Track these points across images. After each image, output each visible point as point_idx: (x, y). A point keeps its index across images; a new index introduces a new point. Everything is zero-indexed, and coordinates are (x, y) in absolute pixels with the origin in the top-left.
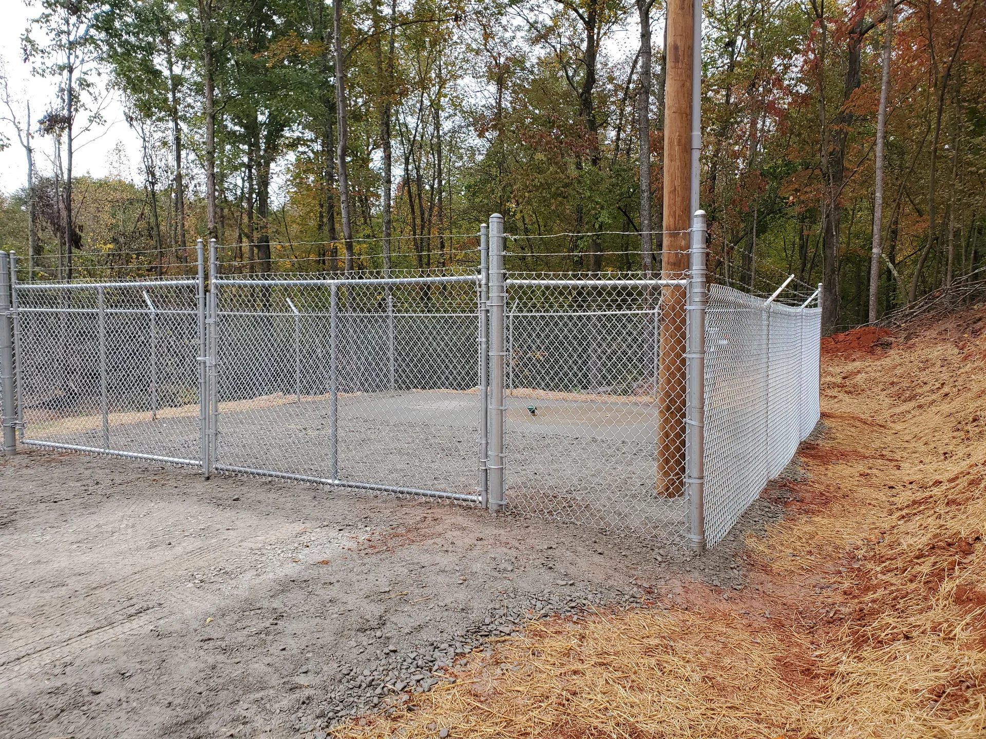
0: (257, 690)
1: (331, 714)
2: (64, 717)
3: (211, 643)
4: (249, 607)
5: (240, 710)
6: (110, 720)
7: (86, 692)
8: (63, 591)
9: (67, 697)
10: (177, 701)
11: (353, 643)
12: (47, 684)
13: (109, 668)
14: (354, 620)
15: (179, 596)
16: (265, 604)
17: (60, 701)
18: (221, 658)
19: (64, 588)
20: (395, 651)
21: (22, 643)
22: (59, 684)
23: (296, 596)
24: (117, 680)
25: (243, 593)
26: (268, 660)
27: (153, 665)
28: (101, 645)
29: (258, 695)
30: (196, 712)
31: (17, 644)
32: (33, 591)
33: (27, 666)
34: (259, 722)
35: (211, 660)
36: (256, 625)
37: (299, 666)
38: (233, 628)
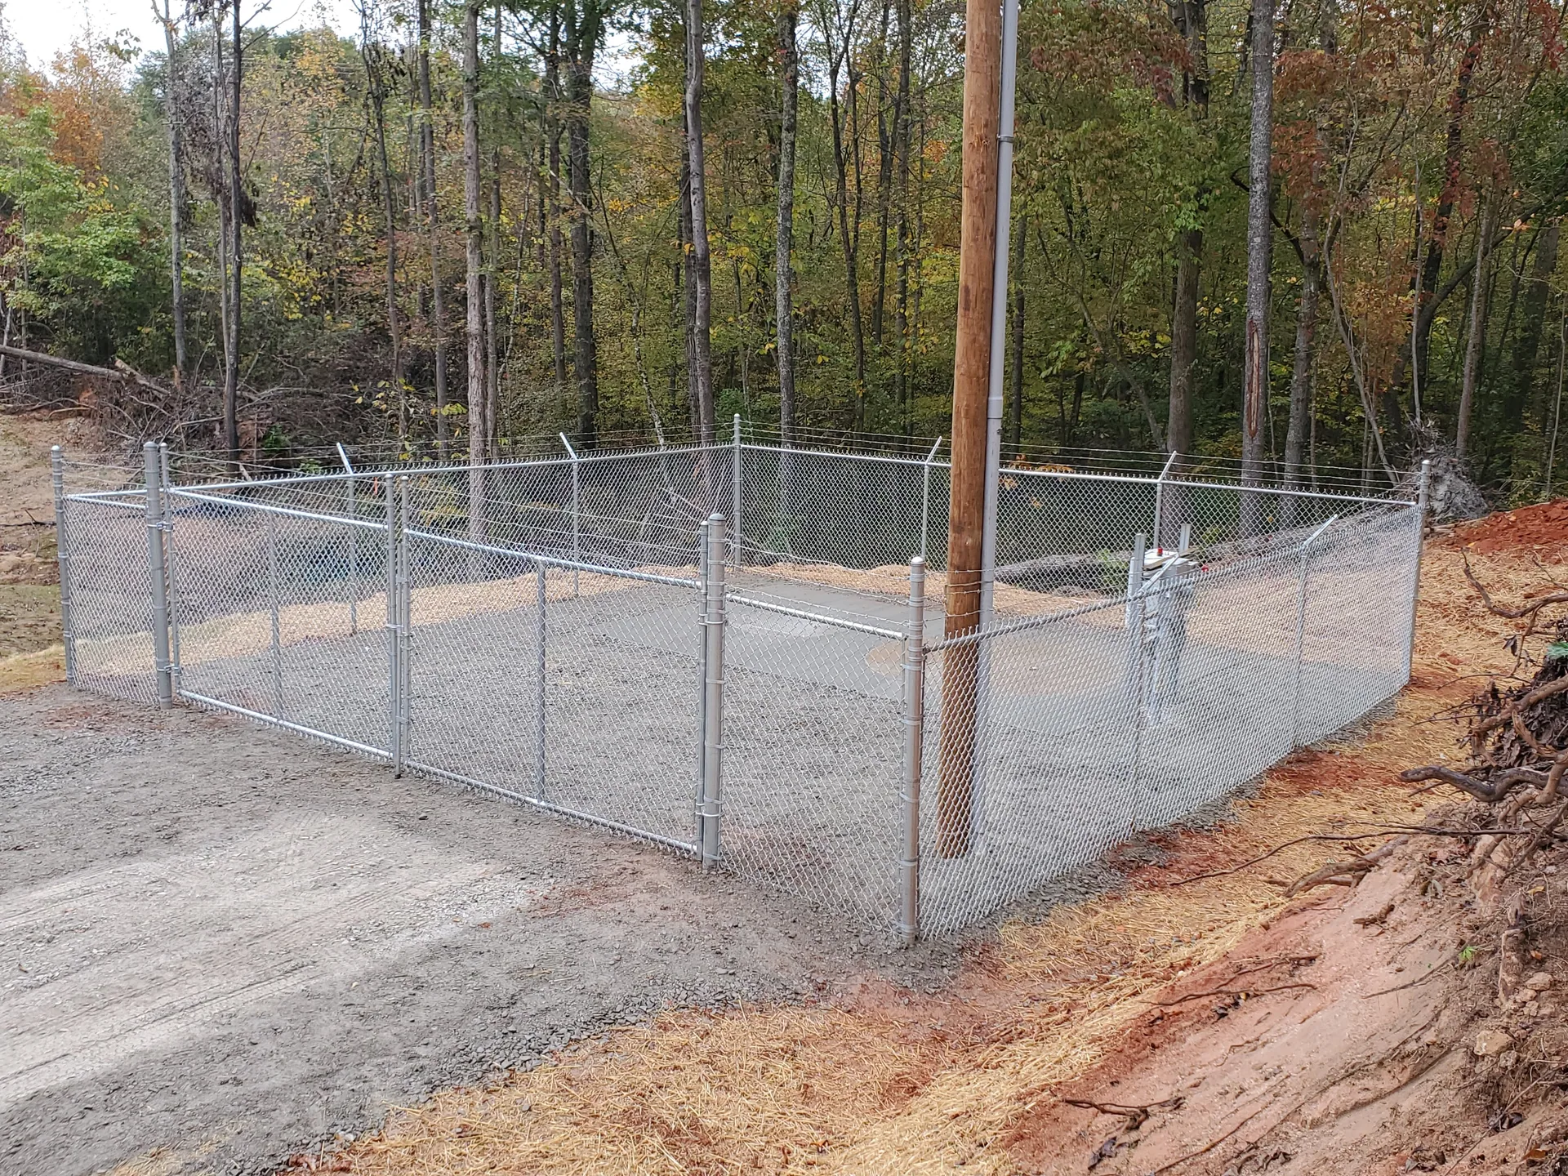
0: (381, 1056)
1: (437, 1083)
2: (229, 1060)
3: (352, 1008)
4: (395, 972)
5: (364, 1071)
6: (263, 1067)
7: (246, 1042)
8: (228, 937)
9: (231, 1045)
10: (314, 1059)
11: (477, 1020)
12: (216, 1032)
13: (265, 1023)
14: (487, 997)
15: (333, 954)
16: (411, 971)
17: (227, 1048)
18: (356, 1024)
19: (229, 933)
20: (513, 1032)
21: (194, 990)
22: (225, 1033)
23: (443, 964)
24: (271, 1034)
25: (392, 957)
26: (395, 1030)
27: (300, 1024)
28: (259, 1001)
29: (380, 1061)
30: (329, 1069)
31: (191, 991)
32: (202, 935)
33: (201, 1014)
34: (376, 1082)
35: (348, 1026)
36: (397, 993)
37: (422, 1037)
38: (375, 995)
